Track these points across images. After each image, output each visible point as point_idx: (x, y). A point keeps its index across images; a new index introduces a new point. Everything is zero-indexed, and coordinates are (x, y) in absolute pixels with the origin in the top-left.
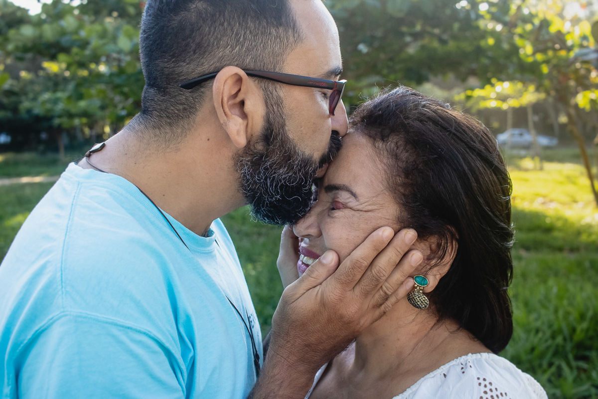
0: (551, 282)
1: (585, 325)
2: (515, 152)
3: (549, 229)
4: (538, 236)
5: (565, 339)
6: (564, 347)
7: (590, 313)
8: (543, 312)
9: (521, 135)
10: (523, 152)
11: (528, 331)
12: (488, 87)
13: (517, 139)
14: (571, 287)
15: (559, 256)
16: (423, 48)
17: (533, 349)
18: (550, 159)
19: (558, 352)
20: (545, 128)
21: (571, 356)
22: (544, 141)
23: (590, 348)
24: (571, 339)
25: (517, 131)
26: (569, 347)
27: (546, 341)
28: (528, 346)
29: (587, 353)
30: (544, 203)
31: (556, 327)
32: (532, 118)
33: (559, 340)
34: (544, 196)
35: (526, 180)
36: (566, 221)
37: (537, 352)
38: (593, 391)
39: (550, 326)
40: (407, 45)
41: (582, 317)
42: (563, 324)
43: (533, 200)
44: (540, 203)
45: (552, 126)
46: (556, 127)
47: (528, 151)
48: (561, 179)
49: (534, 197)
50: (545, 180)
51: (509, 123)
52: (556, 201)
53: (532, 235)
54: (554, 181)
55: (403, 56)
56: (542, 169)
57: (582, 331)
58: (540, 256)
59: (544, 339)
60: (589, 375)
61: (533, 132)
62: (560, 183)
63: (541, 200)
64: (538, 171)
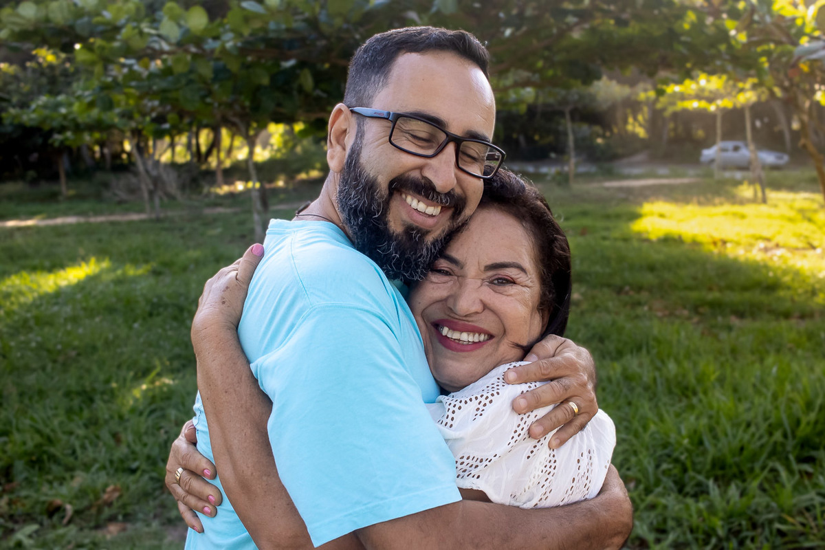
0: (770, 360)
1: (813, 416)
2: (727, 175)
3: (772, 287)
4: (757, 296)
5: (785, 436)
6: (783, 445)
7: (819, 402)
8: (757, 400)
9: (736, 149)
10: (738, 175)
11: (736, 425)
12: (687, 82)
13: (731, 155)
14: (795, 366)
15: (784, 324)
16: (593, 31)
17: (742, 449)
18: (777, 186)
19: (776, 452)
20: (771, 139)
21: (792, 457)
22: (769, 158)
23: (816, 448)
24: (794, 436)
25: (730, 144)
26: (790, 444)
27: (761, 437)
28: (736, 444)
29: (813, 453)
30: (766, 250)
31: (772, 420)
33: (778, 436)
34: (768, 240)
35: (743, 217)
36: (797, 273)
37: (745, 453)
38: (818, 500)
39: (766, 419)
40: (570, 28)
41: (809, 406)
42: (784, 417)
43: (751, 245)
44: (760, 250)
45: (781, 134)
46: (787, 136)
47: (745, 174)
48: (792, 214)
49: (753, 241)
50: (770, 217)
51: (719, 131)
52: (783, 247)
53: (747, 295)
54: (782, 217)
55: (564, 43)
56: (764, 201)
57: (808, 423)
58: (757, 324)
59: (757, 436)
60: (814, 480)
61: (752, 147)
62: (791, 220)
63: (762, 244)
64: (759, 203)
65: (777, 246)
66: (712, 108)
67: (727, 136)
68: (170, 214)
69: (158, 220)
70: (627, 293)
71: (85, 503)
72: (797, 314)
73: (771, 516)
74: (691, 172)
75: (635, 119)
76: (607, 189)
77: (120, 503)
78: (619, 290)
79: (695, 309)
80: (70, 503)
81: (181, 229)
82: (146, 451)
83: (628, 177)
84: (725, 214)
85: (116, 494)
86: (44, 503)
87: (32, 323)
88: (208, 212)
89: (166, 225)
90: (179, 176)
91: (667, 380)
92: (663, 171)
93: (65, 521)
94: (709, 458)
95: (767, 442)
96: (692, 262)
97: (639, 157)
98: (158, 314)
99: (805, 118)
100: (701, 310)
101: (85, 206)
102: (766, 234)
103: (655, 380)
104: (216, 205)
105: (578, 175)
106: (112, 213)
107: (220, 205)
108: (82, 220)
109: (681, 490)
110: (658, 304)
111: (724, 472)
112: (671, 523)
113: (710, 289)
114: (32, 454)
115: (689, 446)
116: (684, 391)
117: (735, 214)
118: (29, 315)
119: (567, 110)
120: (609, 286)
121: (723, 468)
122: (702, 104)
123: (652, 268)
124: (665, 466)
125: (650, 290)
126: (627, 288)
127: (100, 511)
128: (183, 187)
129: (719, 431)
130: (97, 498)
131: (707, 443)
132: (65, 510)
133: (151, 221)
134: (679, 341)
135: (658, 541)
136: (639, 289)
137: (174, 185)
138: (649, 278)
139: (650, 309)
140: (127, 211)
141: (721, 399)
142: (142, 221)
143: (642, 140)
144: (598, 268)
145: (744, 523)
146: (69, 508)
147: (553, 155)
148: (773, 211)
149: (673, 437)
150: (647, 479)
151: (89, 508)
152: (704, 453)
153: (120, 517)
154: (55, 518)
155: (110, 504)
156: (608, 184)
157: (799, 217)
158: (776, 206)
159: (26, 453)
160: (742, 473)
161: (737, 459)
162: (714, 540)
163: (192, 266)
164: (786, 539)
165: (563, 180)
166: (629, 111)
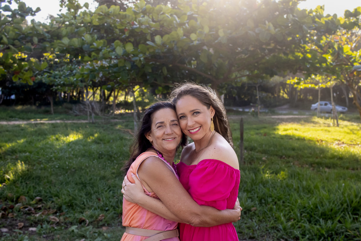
0: (341, 182)
1: (358, 199)
4: (335, 161)
5: (348, 206)
6: (347, 209)
7: (360, 195)
9: (326, 104)
10: (327, 115)
11: (330, 202)
13: (323, 107)
15: (346, 171)
17: (332, 210)
20: (340, 101)
21: (350, 213)
22: (339, 109)
23: (358, 210)
24: (351, 206)
25: (323, 103)
26: (349, 209)
27: (338, 206)
28: (330, 208)
29: (358, 212)
30: (339, 144)
31: (343, 200)
32: (333, 95)
34: (339, 141)
35: (329, 131)
37: (333, 211)
39: (340, 200)
40: (266, 55)
41: (356, 196)
42: (347, 199)
43: (333, 142)
44: (336, 144)
45: (345, 99)
46: (347, 100)
47: (330, 115)
48: (349, 131)
49: (333, 141)
50: (340, 132)
51: (319, 97)
52: (345, 144)
53: (332, 160)
54: (345, 132)
55: (264, 61)
56: (338, 125)
57: (356, 202)
58: (336, 171)
59: (337, 205)
60: (358, 220)
61: (333, 104)
62: (348, 133)
63: (337, 142)
64: (336, 127)
65: (343, 143)
66: (317, 87)
67: (322, 99)
68: (97, 121)
69: (93, 123)
70: (284, 158)
71: (93, 220)
72: (351, 168)
73: (343, 230)
74: (307, 113)
75: (284, 90)
76: (273, 119)
77: (105, 220)
78: (281, 157)
79: (311, 165)
80: (88, 219)
81: (103, 127)
82: (111, 204)
83: (281, 114)
84: (322, 130)
85: (103, 218)
86: (77, 219)
87: (53, 159)
88: (113, 121)
89: (96, 125)
90: (100, 106)
91: (303, 187)
92: (295, 112)
93: (86, 225)
94: (320, 212)
95: (341, 208)
96: (310, 148)
97: (285, 107)
98: (102, 158)
99: (355, 92)
100: (313, 165)
101: (62, 116)
102: (338, 138)
103: (298, 187)
104: (115, 118)
105: (260, 113)
106: (73, 120)
107: (117, 118)
108: (62, 122)
109: (310, 222)
110: (296, 163)
111: (325, 216)
112: (307, 232)
113: (317, 158)
114: (68, 203)
115: (313, 208)
116: (309, 191)
117: (326, 130)
118: (52, 156)
119: (257, 86)
120: (277, 155)
121: (325, 215)
122: (313, 86)
123: (293, 149)
124: (303, 215)
125: (293, 157)
126: (284, 156)
127: (98, 223)
128: (101, 111)
129: (324, 203)
130: (97, 218)
131: (319, 207)
132: (86, 221)
133: (90, 123)
134: (306, 174)
135: (303, 238)
136: (289, 157)
137: (98, 110)
138: (292, 153)
139: (294, 164)
140: (79, 119)
141: (324, 193)
142: (87, 123)
143: (287, 99)
144: (272, 148)
145: (333, 233)
146: (88, 221)
147: (252, 104)
148: (341, 130)
149: (307, 205)
150: (298, 218)
151: (94, 221)
152: (319, 210)
153: (106, 225)
154: (82, 224)
155: (101, 221)
156: (273, 117)
157: (352, 132)
158: (343, 128)
159: (66, 203)
160: (332, 218)
161: (330, 213)
162: (323, 238)
163: (111, 141)
164: (348, 238)
165: (255, 114)
166: (281, 87)
